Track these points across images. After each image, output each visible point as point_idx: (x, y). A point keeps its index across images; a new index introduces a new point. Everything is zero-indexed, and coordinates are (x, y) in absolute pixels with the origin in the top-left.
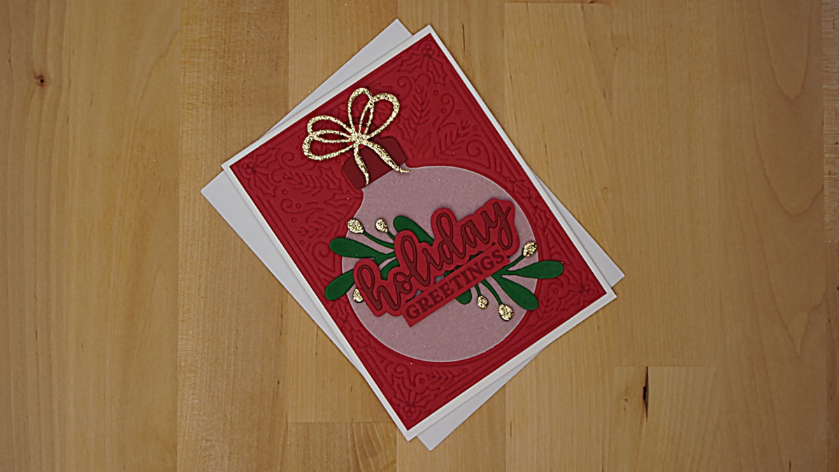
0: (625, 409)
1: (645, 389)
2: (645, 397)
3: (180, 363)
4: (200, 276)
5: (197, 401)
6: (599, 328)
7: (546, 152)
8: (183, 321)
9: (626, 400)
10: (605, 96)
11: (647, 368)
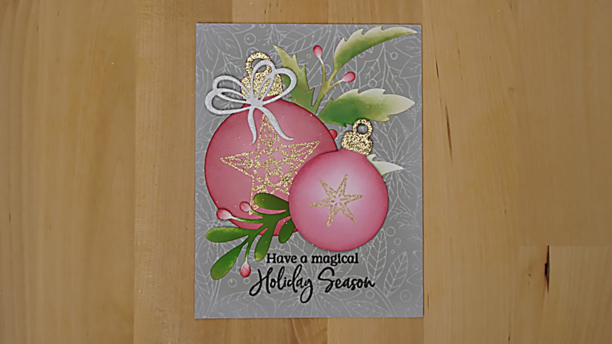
0: (529, 283)
1: (547, 266)
2: (547, 272)
3: (137, 243)
4: (154, 166)
5: (151, 276)
6: (505, 212)
7: (459, 57)
8: (139, 206)
9: (530, 275)
10: (511, 8)
11: (548, 247)
